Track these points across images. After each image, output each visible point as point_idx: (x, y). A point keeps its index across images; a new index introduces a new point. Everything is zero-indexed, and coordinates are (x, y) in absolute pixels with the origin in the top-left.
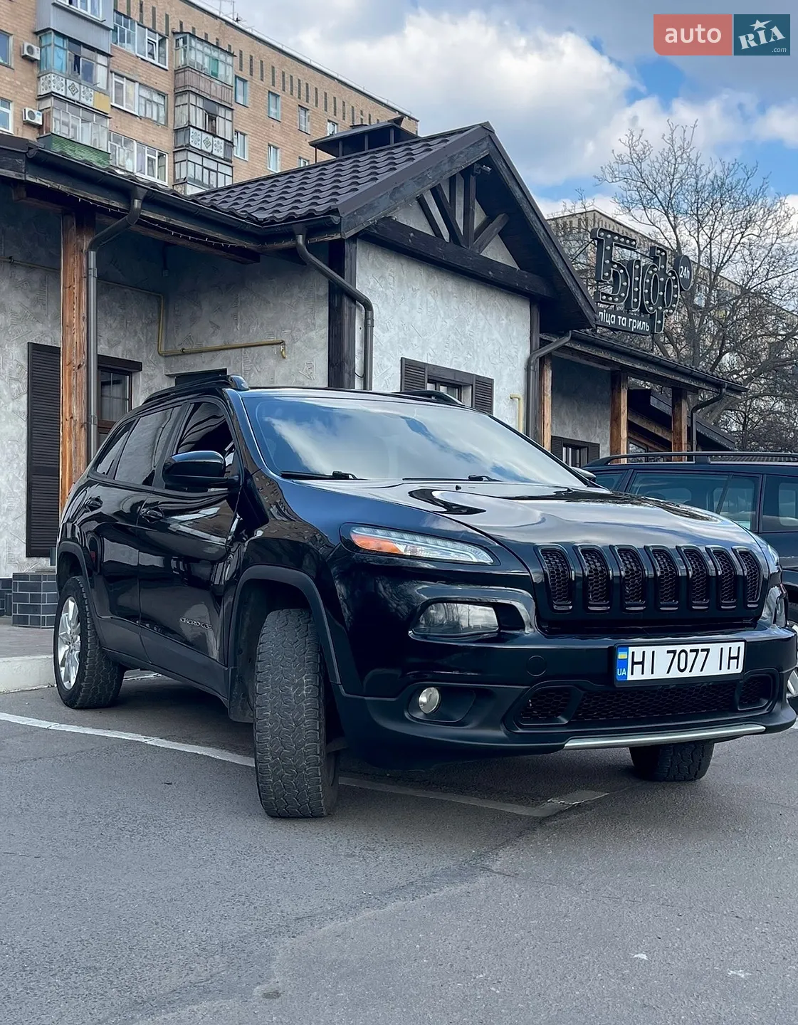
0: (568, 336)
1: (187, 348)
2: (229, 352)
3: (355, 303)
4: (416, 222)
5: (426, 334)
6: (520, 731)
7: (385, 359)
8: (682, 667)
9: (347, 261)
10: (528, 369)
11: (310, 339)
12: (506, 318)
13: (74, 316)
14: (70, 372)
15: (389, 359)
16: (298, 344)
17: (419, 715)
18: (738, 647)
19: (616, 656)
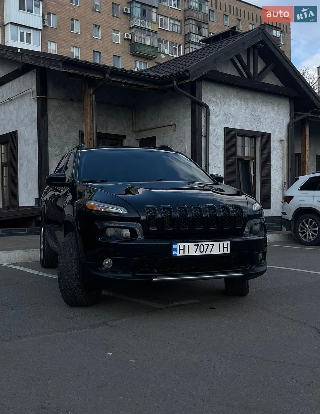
1: (143, 128)
2: (157, 129)
4: (230, 71)
5: (236, 117)
6: (138, 274)
7: (217, 128)
8: (202, 251)
9: (197, 90)
10: (288, 128)
11: (185, 122)
12: (277, 106)
13: (88, 121)
14: (87, 142)
15: (218, 128)
16: (181, 124)
17: (104, 269)
18: (228, 243)
19: (172, 246)
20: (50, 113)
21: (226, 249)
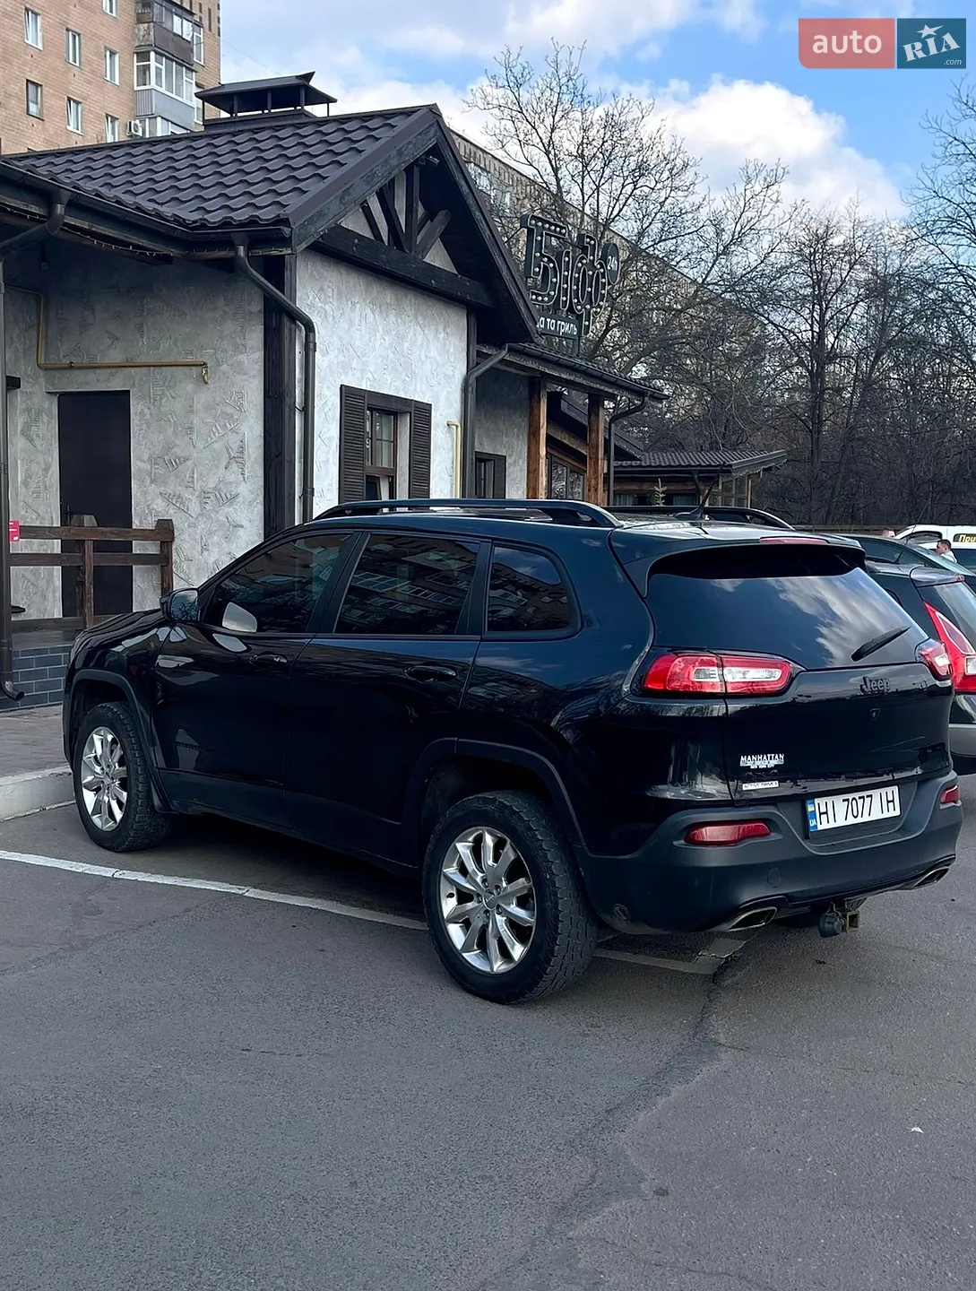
0: (504, 349)
1: (76, 361)
2: (133, 371)
3: (295, 323)
5: (365, 355)
10: (465, 390)
11: (240, 363)
12: (444, 330)
15: (328, 388)
16: (224, 367)
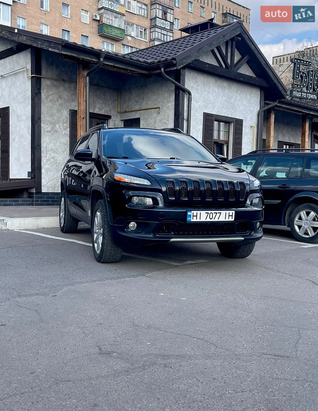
0: (277, 102)
1: (127, 110)
2: (141, 111)
3: (185, 92)
4: (210, 60)
5: (214, 103)
6: (158, 235)
9: (181, 77)
10: (258, 115)
11: (169, 106)
12: (249, 96)
13: (82, 101)
14: (80, 120)
15: (198, 113)
16: (164, 108)
17: (129, 230)
18: (232, 212)
19: (187, 213)
20: (44, 92)
21: (230, 217)
